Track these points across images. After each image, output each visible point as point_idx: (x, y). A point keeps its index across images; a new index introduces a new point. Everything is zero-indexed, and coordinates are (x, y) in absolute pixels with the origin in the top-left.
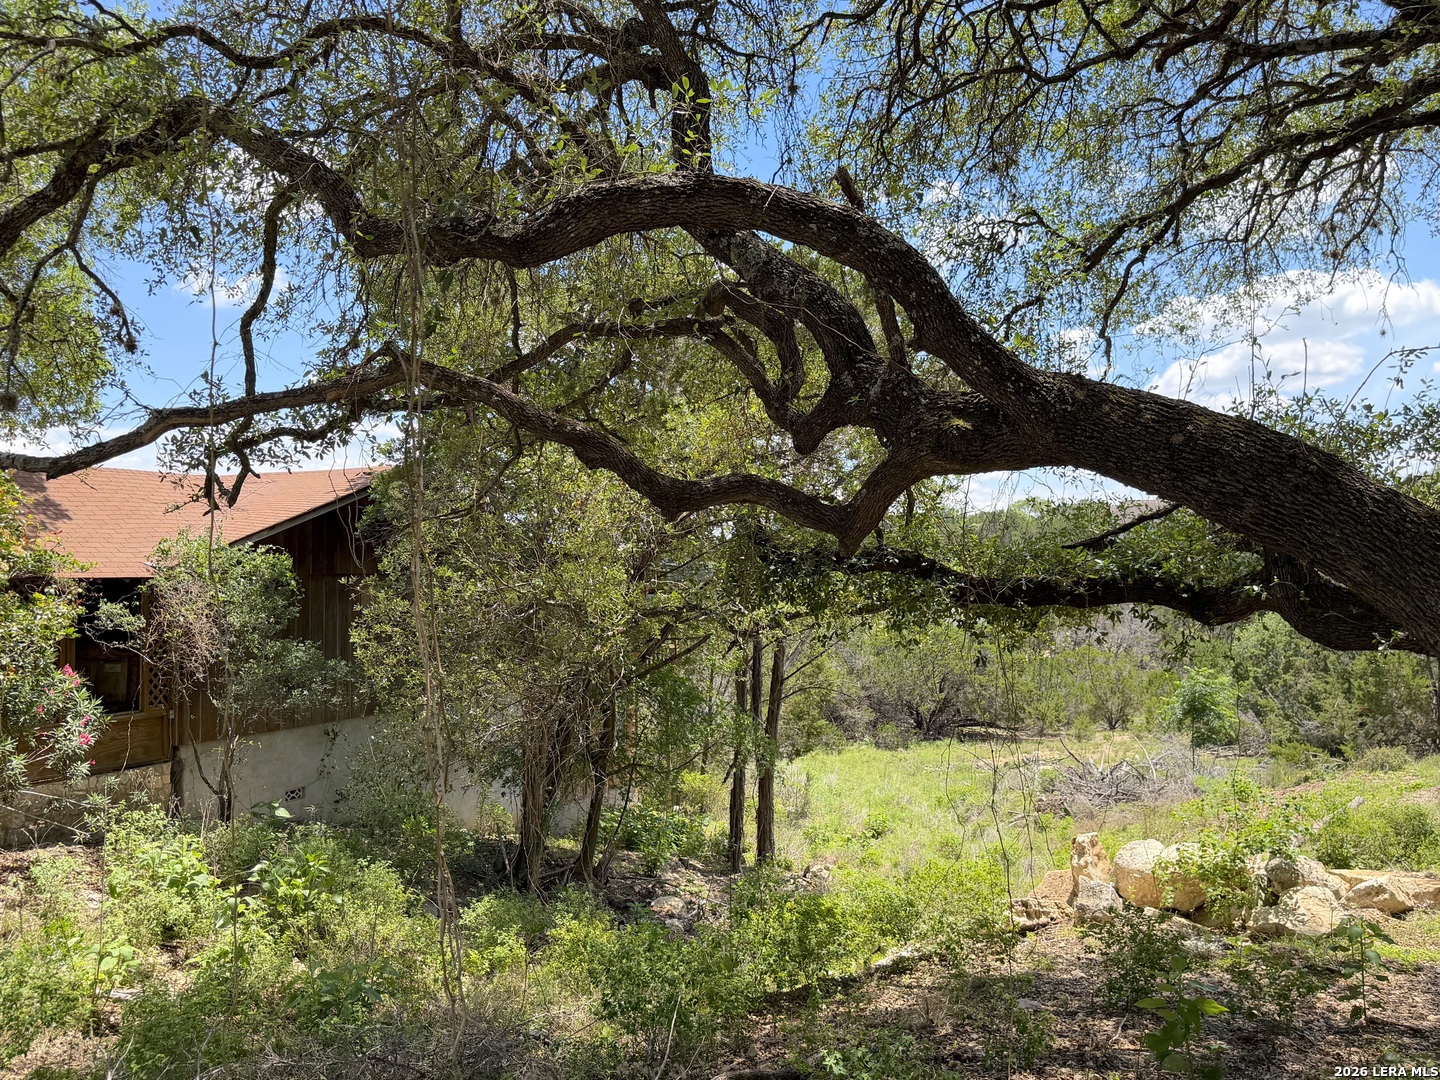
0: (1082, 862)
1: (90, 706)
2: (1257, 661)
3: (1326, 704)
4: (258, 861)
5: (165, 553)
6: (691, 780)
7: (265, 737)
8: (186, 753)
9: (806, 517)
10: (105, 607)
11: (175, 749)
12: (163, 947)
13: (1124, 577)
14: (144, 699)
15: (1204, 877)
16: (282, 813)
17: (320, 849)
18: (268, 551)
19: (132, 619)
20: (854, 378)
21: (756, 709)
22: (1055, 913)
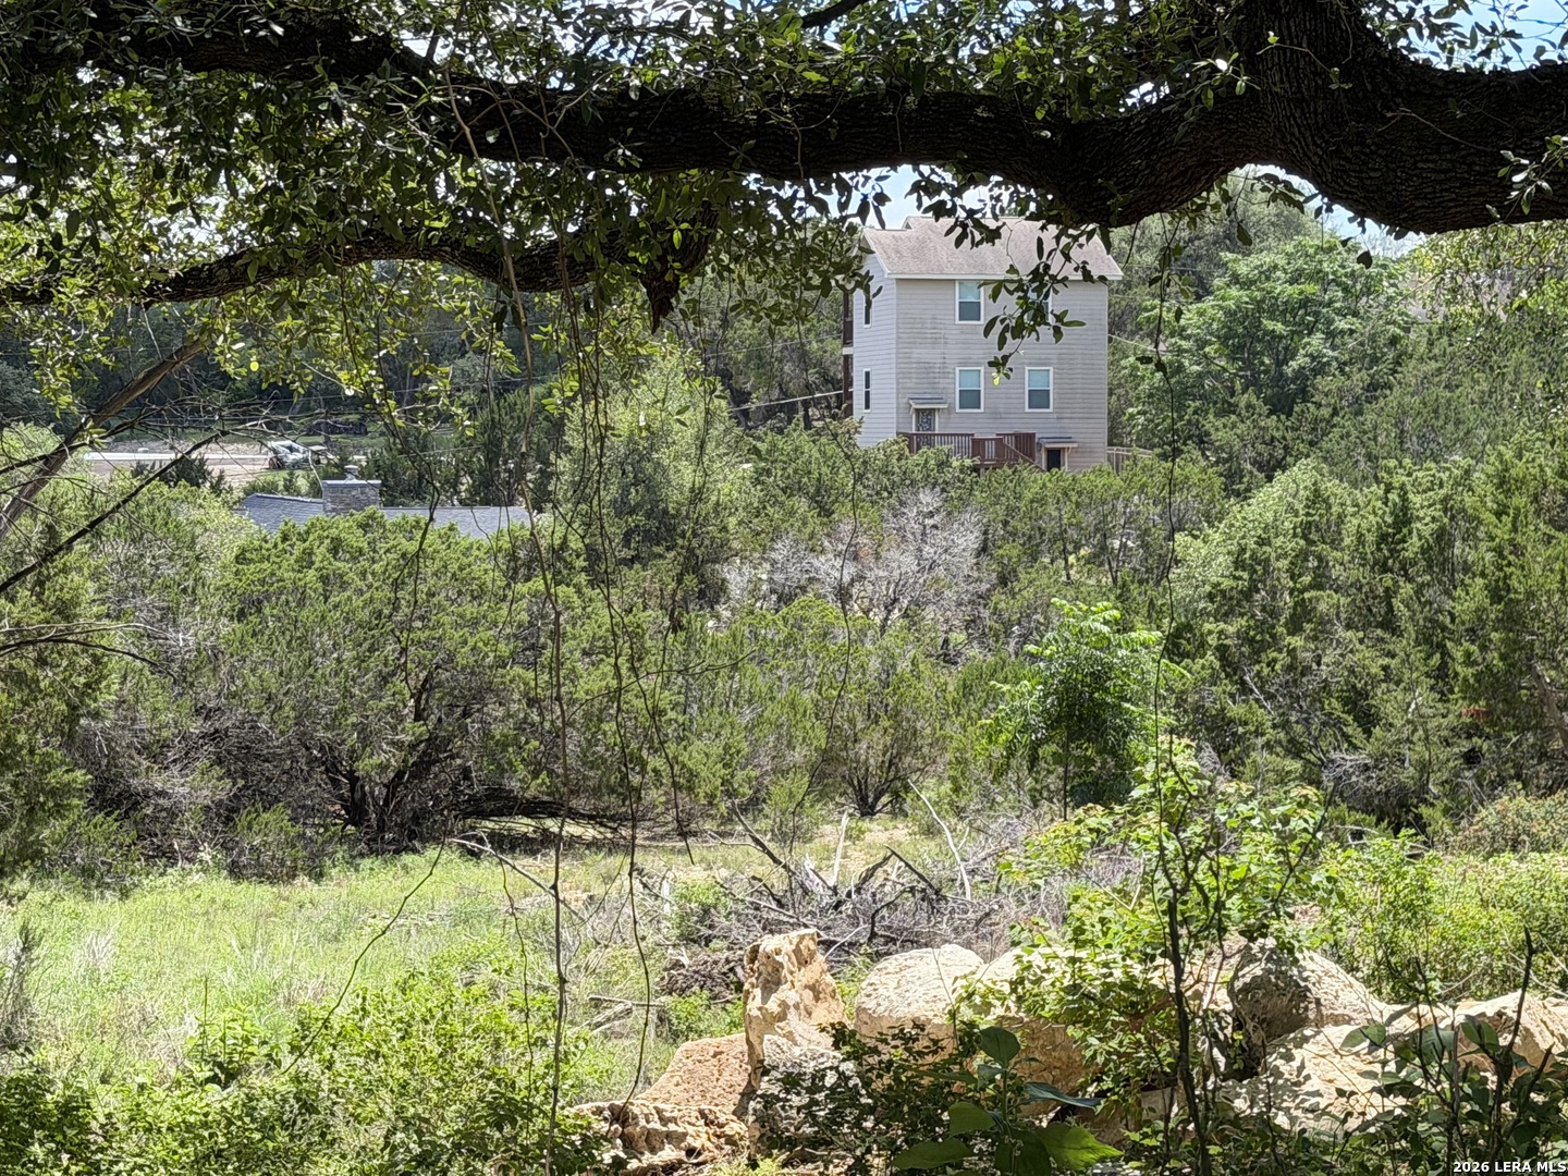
0: (773, 1005)
13: (895, 93)
22: (699, 1137)
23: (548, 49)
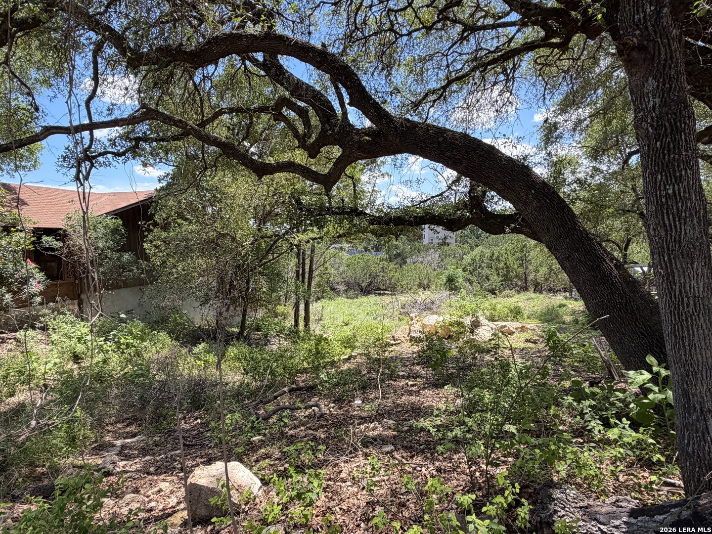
0: (412, 323)
1: (40, 276)
2: (470, 265)
3: (491, 278)
4: (112, 331)
5: (70, 218)
6: (280, 309)
7: (116, 291)
8: (83, 296)
9: (312, 177)
10: (45, 238)
11: (79, 295)
12: (74, 362)
13: (426, 216)
14: (65, 276)
15: (451, 325)
16: (123, 316)
17: (138, 326)
18: (112, 218)
19: (57, 243)
20: (330, 126)
21: (303, 281)
22: (403, 339)
23: (382, 211)
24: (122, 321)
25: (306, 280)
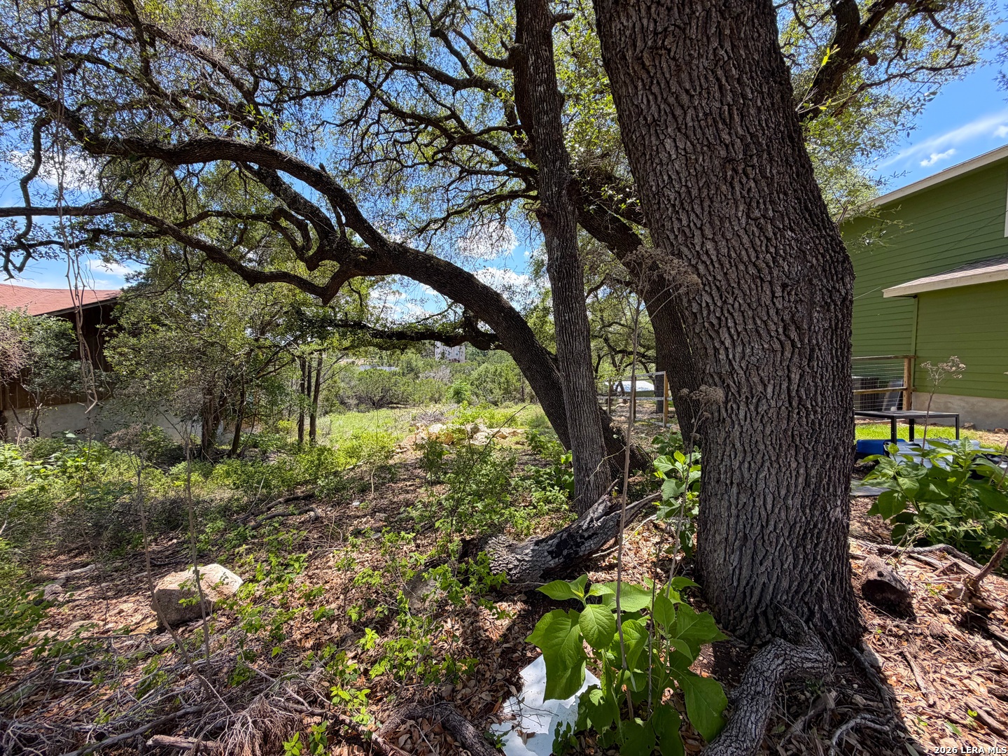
3: (494, 391)
4: (54, 452)
7: (60, 407)
8: (8, 414)
9: (308, 289)
13: (427, 332)
15: (453, 432)
16: (70, 435)
17: (93, 446)
18: (57, 320)
20: (328, 242)
23: (386, 326)
24: (69, 441)
25: (312, 394)
